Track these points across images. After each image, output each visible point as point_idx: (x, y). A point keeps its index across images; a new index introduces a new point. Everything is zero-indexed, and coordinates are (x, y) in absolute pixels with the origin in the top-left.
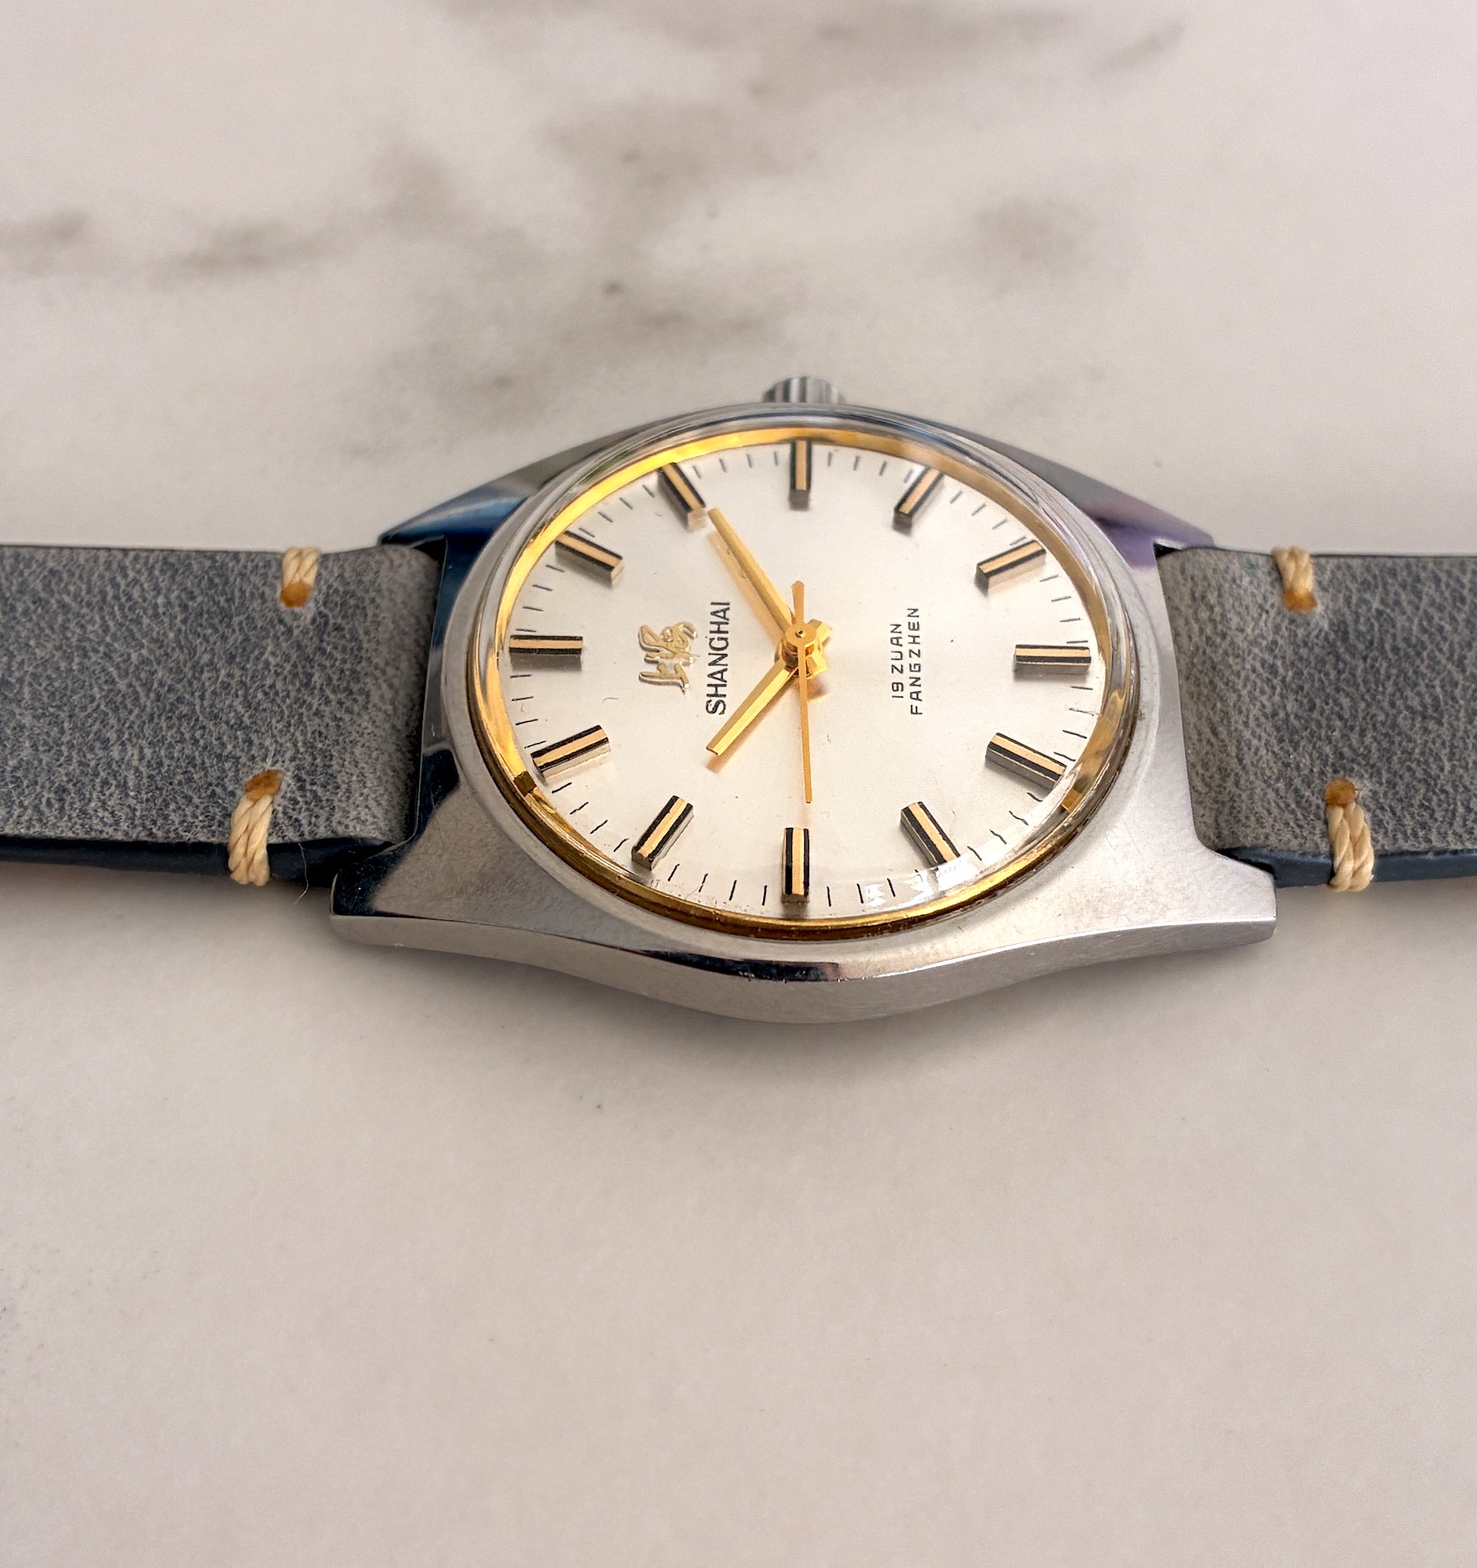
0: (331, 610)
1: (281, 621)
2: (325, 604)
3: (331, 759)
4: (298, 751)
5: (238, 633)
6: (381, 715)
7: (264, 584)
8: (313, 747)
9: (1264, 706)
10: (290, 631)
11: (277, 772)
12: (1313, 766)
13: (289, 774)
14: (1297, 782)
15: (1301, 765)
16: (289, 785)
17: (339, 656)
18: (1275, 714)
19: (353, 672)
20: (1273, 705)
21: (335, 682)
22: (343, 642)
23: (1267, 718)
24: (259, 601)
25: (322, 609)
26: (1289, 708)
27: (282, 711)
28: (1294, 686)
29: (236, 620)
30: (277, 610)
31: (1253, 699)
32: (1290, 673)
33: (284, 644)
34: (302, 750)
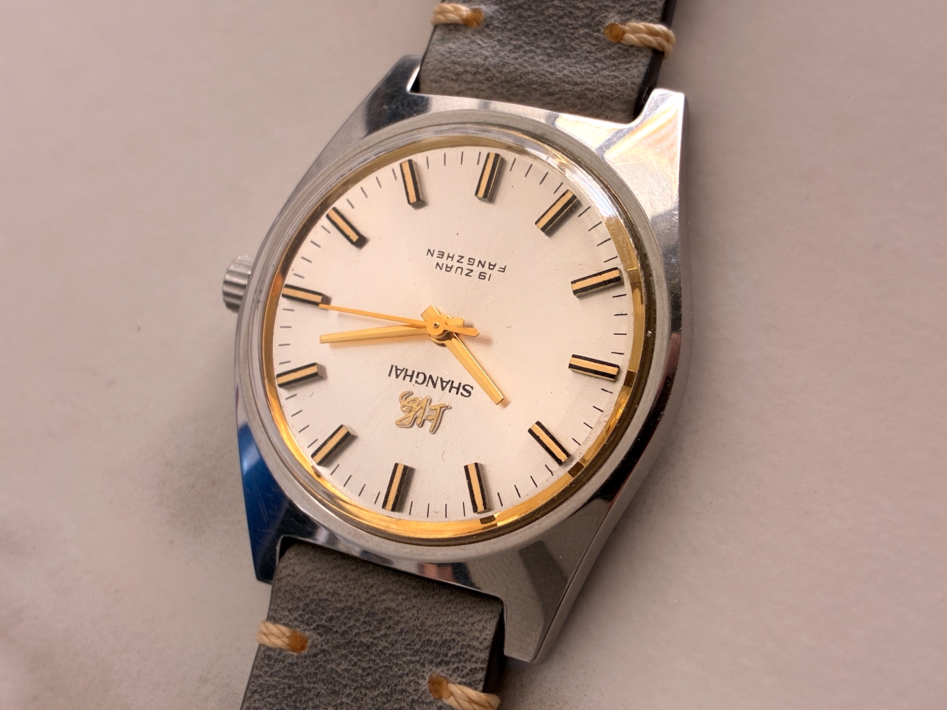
0: (315, 622)
1: (315, 655)
2: (308, 625)
3: (431, 641)
4: (418, 661)
5: (316, 685)
6: (406, 603)
7: (283, 662)
8: (418, 651)
9: (543, 60)
10: (323, 651)
11: (430, 677)
12: (590, 43)
13: (434, 669)
14: (599, 55)
15: (589, 50)
16: (442, 671)
17: (352, 623)
18: (549, 55)
19: (368, 615)
20: (542, 55)
21: (371, 629)
22: (342, 618)
23: (551, 60)
24: (295, 667)
25: (311, 627)
26: (546, 45)
27: (385, 667)
28: (532, 38)
29: (305, 684)
30: (306, 657)
31: (536, 65)
32: (523, 38)
33: (333, 657)
34: (418, 658)
